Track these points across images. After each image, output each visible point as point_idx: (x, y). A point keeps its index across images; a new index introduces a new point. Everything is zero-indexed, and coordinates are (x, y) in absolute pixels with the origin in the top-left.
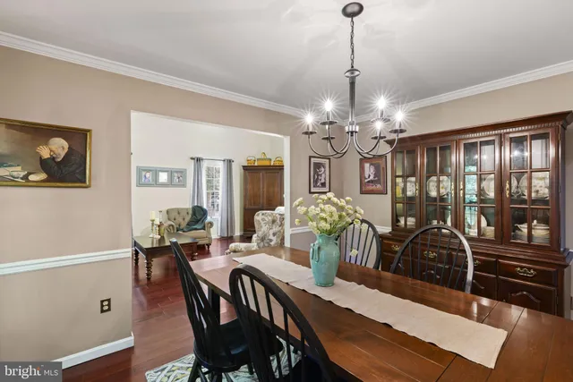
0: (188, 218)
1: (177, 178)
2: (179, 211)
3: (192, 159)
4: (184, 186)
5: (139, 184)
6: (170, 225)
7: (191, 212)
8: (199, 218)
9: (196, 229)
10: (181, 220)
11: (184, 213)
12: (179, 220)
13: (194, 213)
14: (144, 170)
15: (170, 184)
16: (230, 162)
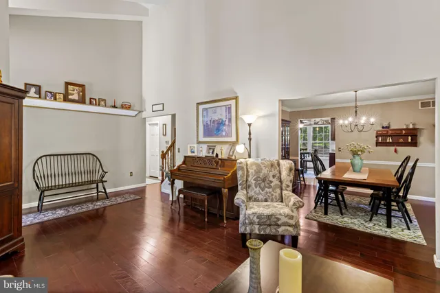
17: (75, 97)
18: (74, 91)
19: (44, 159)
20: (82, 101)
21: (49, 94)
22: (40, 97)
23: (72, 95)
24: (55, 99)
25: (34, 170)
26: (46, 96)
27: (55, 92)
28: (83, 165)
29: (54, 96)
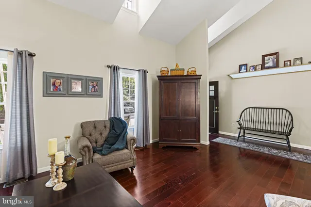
0: (106, 133)
1: (93, 87)
2: (95, 124)
3: (109, 67)
4: (101, 96)
5: (46, 94)
6: (84, 147)
7: (108, 125)
8: (119, 132)
9: (118, 150)
10: (98, 136)
11: (100, 127)
12: (96, 135)
13: (112, 127)
14: (53, 77)
15: (85, 94)
16: (145, 72)
17: (271, 64)
18: (269, 60)
19: (248, 109)
20: (276, 65)
21: (252, 68)
22: (247, 71)
23: (268, 63)
24: (255, 70)
25: (241, 116)
26: (250, 69)
27: (255, 65)
28: (276, 117)
29: (255, 68)
